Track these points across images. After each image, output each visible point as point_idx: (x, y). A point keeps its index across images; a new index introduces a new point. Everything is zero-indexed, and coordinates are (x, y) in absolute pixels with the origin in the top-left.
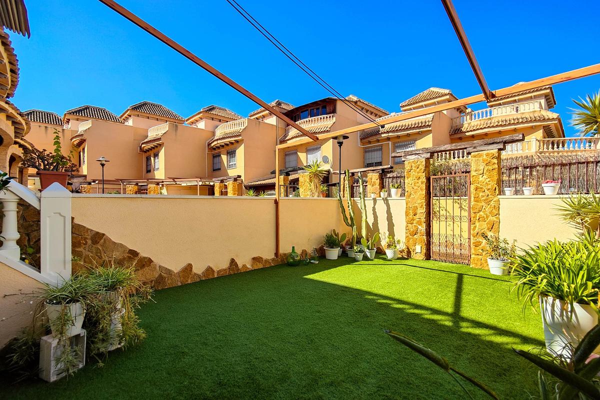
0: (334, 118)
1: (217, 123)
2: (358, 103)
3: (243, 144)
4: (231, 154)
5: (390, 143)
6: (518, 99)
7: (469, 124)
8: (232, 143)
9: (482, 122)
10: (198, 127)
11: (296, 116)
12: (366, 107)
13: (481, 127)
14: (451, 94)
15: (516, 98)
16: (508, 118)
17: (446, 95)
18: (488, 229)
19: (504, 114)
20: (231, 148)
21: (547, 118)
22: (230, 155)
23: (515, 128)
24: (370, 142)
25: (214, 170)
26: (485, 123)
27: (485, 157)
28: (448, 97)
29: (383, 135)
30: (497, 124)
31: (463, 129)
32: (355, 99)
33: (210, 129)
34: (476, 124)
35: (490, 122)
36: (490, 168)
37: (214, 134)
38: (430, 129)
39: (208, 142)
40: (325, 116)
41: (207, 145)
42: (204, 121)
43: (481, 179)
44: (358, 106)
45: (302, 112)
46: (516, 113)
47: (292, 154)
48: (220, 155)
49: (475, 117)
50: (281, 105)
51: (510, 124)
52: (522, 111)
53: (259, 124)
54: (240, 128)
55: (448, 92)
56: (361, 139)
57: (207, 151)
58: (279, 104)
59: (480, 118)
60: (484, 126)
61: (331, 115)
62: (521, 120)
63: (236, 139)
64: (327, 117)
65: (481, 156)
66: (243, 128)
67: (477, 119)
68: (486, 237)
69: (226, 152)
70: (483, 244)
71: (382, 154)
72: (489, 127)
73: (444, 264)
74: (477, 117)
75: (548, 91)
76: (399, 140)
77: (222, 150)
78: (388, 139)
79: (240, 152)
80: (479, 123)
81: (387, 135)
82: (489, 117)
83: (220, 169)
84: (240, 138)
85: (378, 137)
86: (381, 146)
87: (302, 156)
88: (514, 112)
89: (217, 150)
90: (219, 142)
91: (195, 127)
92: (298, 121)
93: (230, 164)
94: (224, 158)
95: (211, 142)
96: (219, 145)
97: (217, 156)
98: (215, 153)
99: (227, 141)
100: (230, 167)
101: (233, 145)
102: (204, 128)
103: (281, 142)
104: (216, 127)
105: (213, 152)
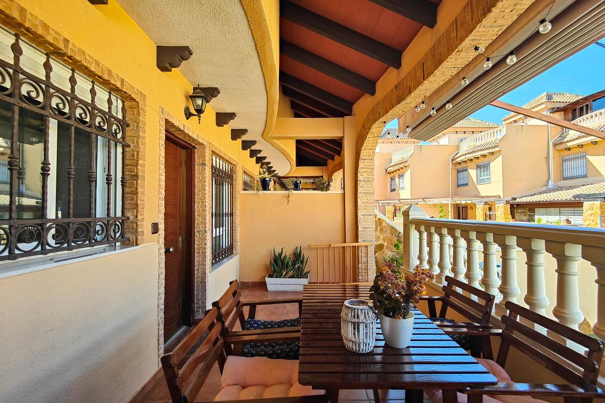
1: (462, 136)
3: (501, 156)
4: (483, 167)
8: (484, 156)
10: (440, 144)
11: (581, 108)
20: (482, 161)
22: (480, 169)
25: (458, 186)
33: (454, 142)
37: (458, 147)
39: (451, 157)
41: (451, 160)
42: (447, 137)
45: (594, 101)
47: (577, 158)
48: (467, 170)
50: (552, 98)
53: (522, 128)
54: (495, 137)
57: (451, 167)
58: (549, 97)
63: (491, 151)
66: (499, 137)
69: (475, 166)
77: (469, 164)
79: (496, 166)
83: (467, 184)
84: (497, 149)
87: (597, 160)
89: (463, 165)
90: (468, 156)
91: (437, 144)
92: (587, 113)
93: (481, 178)
94: (473, 173)
95: (456, 157)
96: (466, 160)
97: (464, 171)
98: (460, 167)
99: (478, 154)
100: (481, 182)
101: (487, 158)
102: (447, 144)
103: (555, 145)
104: (462, 140)
105: (459, 167)
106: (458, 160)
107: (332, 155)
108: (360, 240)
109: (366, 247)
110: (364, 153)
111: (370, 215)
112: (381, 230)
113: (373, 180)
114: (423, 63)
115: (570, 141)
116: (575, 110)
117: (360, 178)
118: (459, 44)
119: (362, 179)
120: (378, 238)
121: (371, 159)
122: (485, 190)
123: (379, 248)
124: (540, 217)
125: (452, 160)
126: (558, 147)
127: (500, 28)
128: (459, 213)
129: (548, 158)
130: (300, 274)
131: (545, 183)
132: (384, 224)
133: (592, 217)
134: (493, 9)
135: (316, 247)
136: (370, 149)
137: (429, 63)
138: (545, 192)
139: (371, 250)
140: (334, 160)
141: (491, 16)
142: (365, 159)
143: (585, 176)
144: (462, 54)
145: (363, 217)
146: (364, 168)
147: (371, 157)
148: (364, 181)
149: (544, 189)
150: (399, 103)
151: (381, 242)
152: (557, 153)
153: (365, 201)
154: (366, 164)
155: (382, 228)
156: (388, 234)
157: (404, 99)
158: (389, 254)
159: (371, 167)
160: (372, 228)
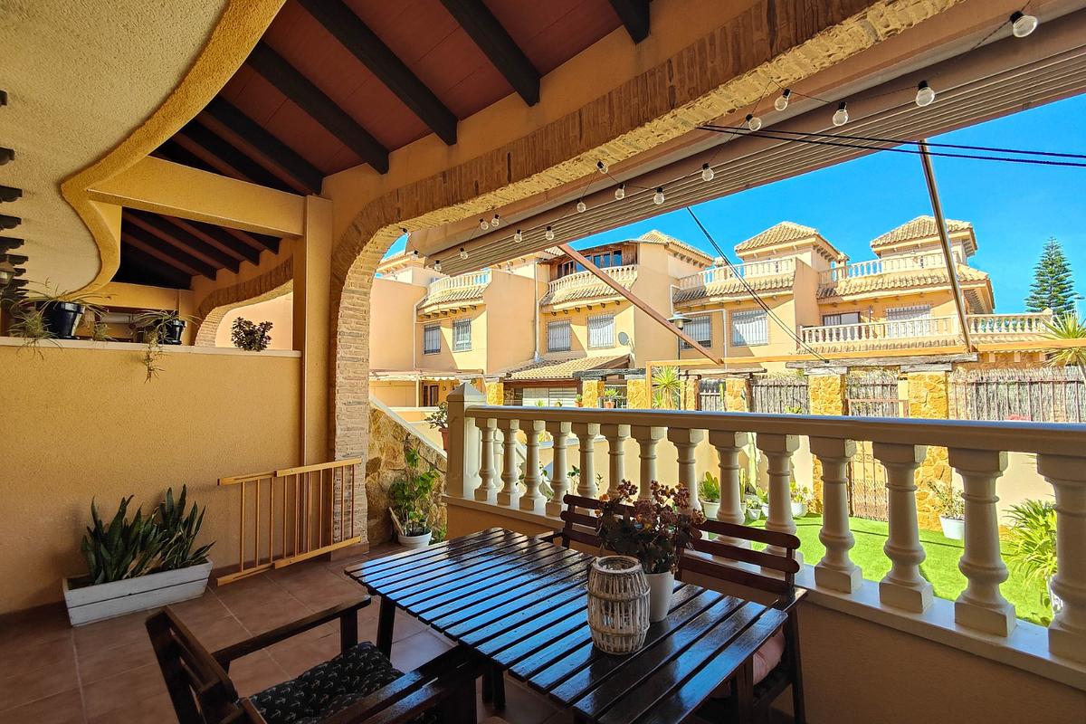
0: (636, 273)
2: (671, 246)
3: (485, 313)
4: (462, 327)
5: (724, 310)
6: (921, 244)
7: (847, 283)
8: (464, 309)
9: (869, 282)
10: (399, 280)
11: (567, 265)
12: (681, 251)
13: (868, 288)
14: (818, 236)
15: (919, 242)
16: (909, 276)
17: (810, 236)
18: (937, 477)
19: (902, 269)
20: (460, 317)
21: (969, 278)
22: (458, 328)
23: (922, 293)
24: (689, 309)
25: (425, 352)
26: (874, 282)
27: (927, 380)
28: (813, 240)
29: (712, 300)
30: (892, 284)
31: (839, 291)
32: (665, 238)
33: (422, 283)
34: (859, 282)
35: (880, 281)
36: (936, 395)
37: (426, 291)
38: (791, 292)
39: (416, 304)
40: (620, 268)
41: (415, 309)
42: (411, 271)
43: (923, 409)
44: (670, 250)
46: (920, 268)
47: (562, 326)
48: (438, 328)
49: (857, 272)
51: (913, 286)
52: (931, 266)
53: (509, 278)
54: (478, 285)
55: (813, 232)
56: (675, 304)
57: (415, 322)
59: (866, 275)
60: (873, 287)
61: (630, 267)
62: (930, 281)
63: (473, 303)
64: (623, 270)
65: (922, 378)
66: (483, 286)
67: (860, 276)
68: (933, 487)
69: (450, 322)
70: (930, 497)
71: (711, 328)
72: (880, 289)
73: (873, 522)
74: (859, 272)
75: (968, 233)
76: (738, 307)
77: (442, 319)
78: (721, 305)
79: (479, 324)
80: (864, 281)
81: (721, 299)
82: (878, 273)
83: (438, 351)
84: (481, 302)
85: (704, 301)
86: (709, 315)
87: (580, 331)
88: (917, 266)
89: (433, 320)
90: (441, 306)
91: (393, 279)
92: (572, 273)
93: (459, 342)
94: (447, 332)
95: (424, 306)
96: (439, 312)
97: (433, 329)
98: (429, 323)
99: (455, 305)
100: (458, 347)
101: (467, 313)
102: (411, 282)
103: (542, 306)
104: (432, 281)
105: (427, 322)
106: (427, 311)
107: (212, 267)
108: (338, 455)
109: (351, 467)
110: (352, 279)
111: (359, 403)
112: (378, 430)
113: (368, 335)
114: (509, 155)
115: (557, 304)
116: (560, 266)
117: (342, 327)
118: (583, 150)
119: (345, 330)
120: (371, 448)
121: (365, 294)
122: (464, 360)
123: (373, 466)
124: (541, 399)
125: (418, 310)
126: (544, 310)
127: (634, 150)
128: (425, 396)
129: (535, 321)
130: (181, 557)
131: (530, 356)
132: (382, 420)
133: (591, 399)
134: (647, 125)
135: (240, 481)
136: (364, 274)
137: (521, 159)
138: (532, 367)
139: (360, 472)
140: (215, 279)
141: (640, 131)
142: (353, 292)
143: (569, 349)
144: (579, 164)
145: (344, 407)
146: (351, 309)
147: (365, 290)
148: (350, 334)
149: (530, 362)
150: (449, 205)
151: (377, 454)
152: (543, 316)
153: (351, 375)
154: (355, 300)
155: (379, 427)
156: (388, 438)
157: (462, 201)
158: (388, 476)
159: (364, 308)
160: (363, 429)
